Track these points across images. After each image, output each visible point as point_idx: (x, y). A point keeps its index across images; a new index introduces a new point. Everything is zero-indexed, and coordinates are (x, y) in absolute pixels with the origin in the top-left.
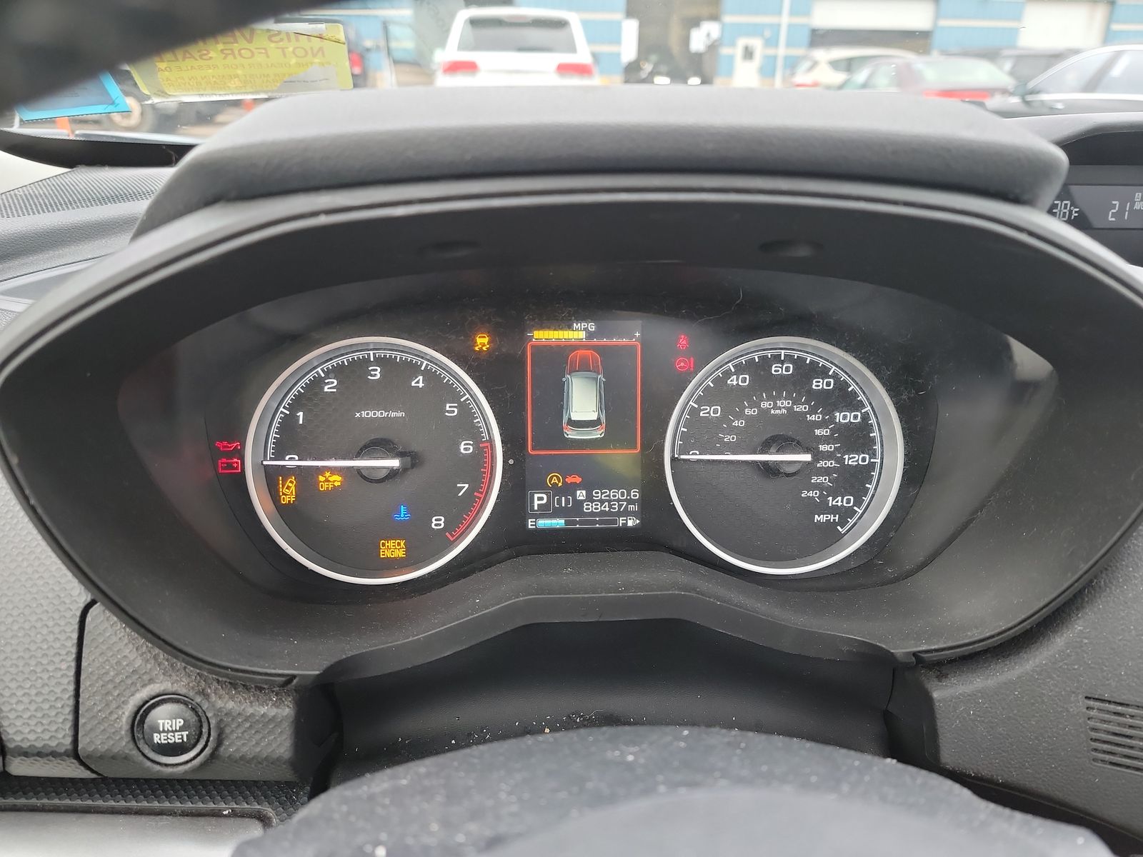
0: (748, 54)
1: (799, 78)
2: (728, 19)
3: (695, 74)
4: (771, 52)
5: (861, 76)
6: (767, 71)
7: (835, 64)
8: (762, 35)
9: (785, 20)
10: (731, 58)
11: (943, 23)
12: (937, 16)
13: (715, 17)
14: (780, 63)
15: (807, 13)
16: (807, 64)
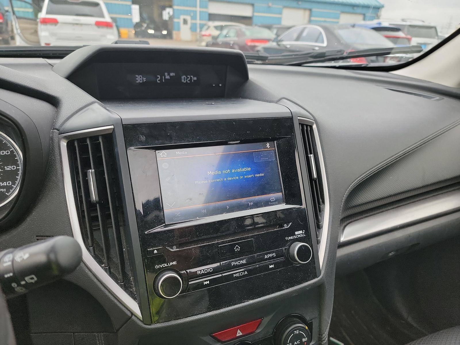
0: (185, 22)
1: (203, 33)
2: (175, 7)
3: (165, 29)
4: (194, 21)
5: (225, 32)
6: (193, 29)
7: (216, 28)
8: (190, 15)
9: (198, 9)
10: (179, 23)
11: (256, 14)
12: (254, 12)
13: (171, 6)
14: (198, 26)
15: (206, 7)
16: (206, 27)
